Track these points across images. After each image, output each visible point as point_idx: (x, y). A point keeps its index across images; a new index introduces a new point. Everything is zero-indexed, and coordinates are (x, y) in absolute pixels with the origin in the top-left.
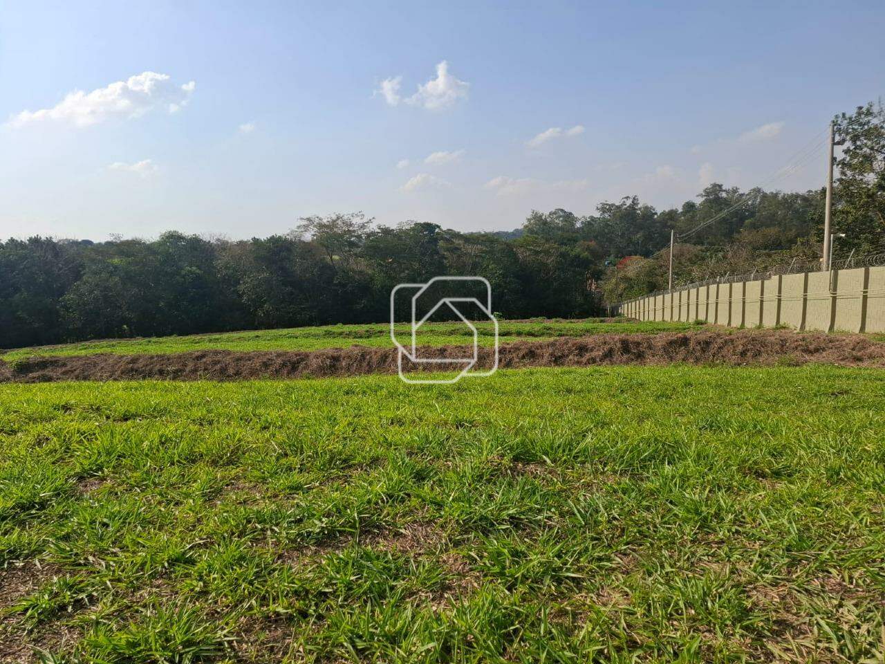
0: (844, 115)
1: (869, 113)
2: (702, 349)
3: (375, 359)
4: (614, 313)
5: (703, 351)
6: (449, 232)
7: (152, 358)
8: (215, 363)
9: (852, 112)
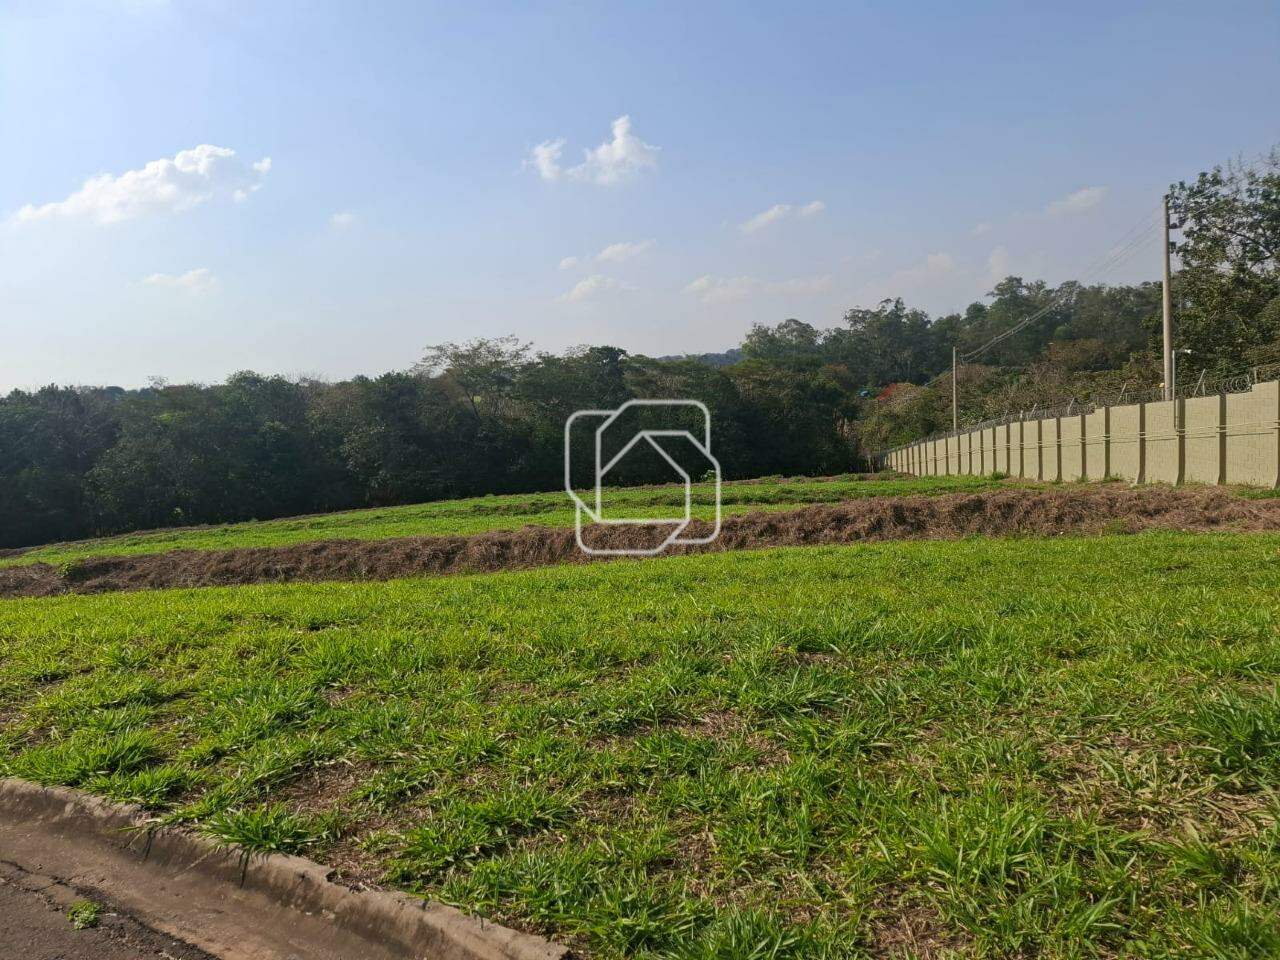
0: (1182, 184)
1: (1216, 181)
2: (1003, 514)
3: (558, 545)
4: (878, 466)
5: (1005, 517)
6: (640, 358)
7: (253, 553)
8: (341, 557)
9: (1193, 181)
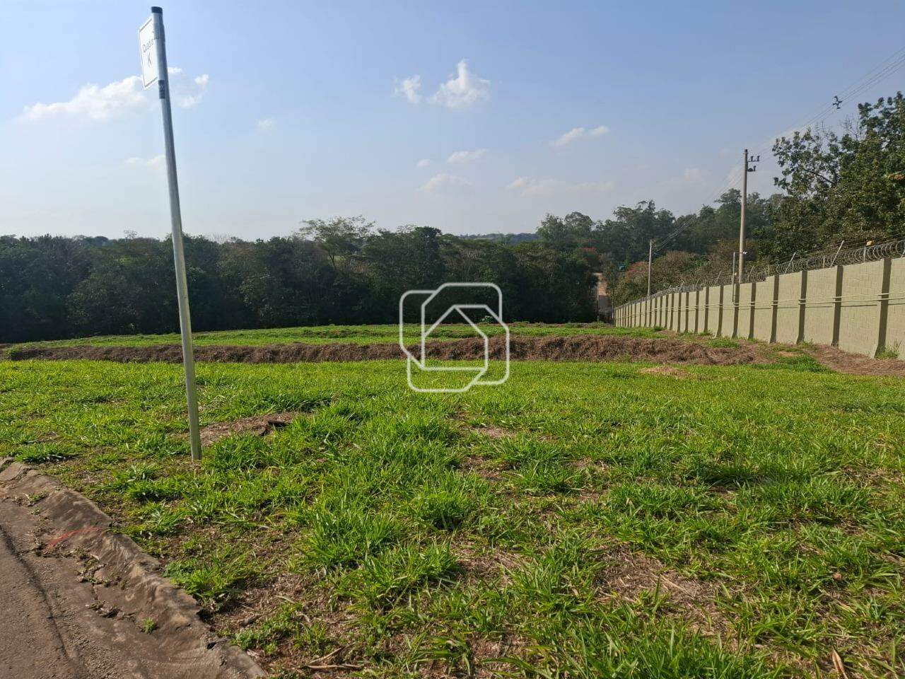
0: (783, 139)
1: (807, 137)
2: (573, 349)
3: (309, 353)
5: (574, 351)
6: (449, 236)
7: (123, 349)
9: (790, 137)
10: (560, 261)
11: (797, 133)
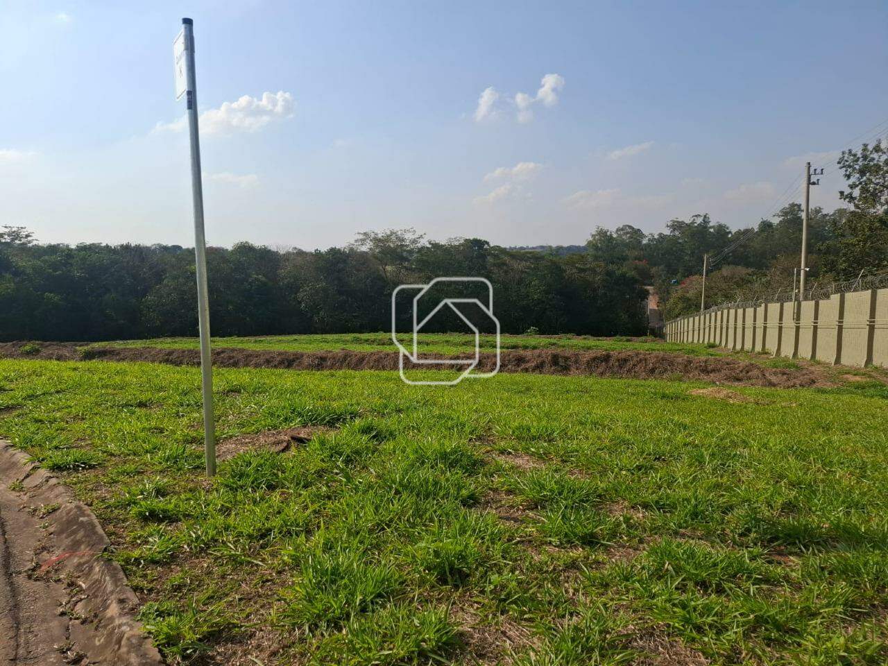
0: (850, 151)
2: (619, 365)
6: (498, 248)
7: (184, 352)
9: (858, 149)
10: (609, 274)
11: (866, 145)
